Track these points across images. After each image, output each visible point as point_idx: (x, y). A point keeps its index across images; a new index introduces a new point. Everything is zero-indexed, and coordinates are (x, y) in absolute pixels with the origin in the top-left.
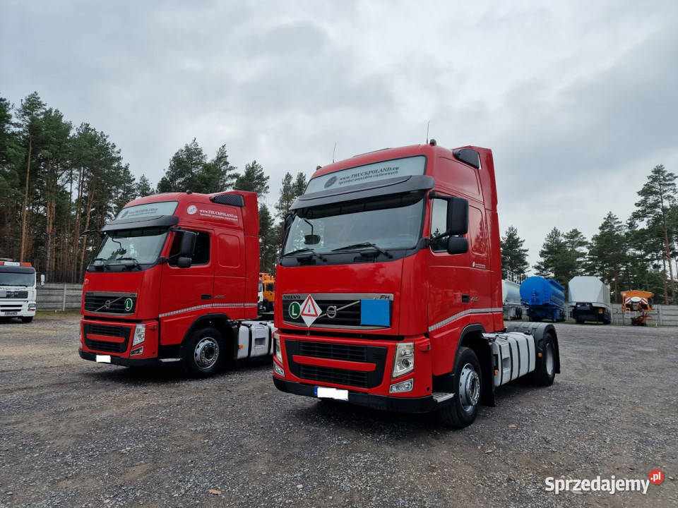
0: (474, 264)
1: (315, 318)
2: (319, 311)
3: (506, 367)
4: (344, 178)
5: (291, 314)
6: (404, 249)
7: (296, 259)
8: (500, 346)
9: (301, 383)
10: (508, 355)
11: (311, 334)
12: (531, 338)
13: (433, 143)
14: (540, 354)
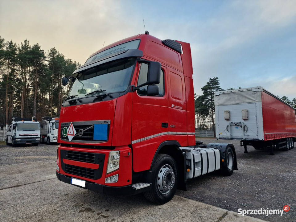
0: (173, 106)
1: (73, 137)
2: (75, 132)
3: (198, 166)
4: (100, 56)
5: (63, 134)
6: (118, 93)
7: (68, 102)
8: (193, 155)
9: (66, 176)
10: (200, 160)
11: (73, 146)
12: (217, 151)
13: (147, 33)
14: (223, 160)
